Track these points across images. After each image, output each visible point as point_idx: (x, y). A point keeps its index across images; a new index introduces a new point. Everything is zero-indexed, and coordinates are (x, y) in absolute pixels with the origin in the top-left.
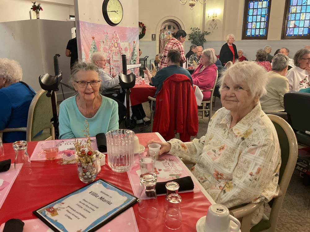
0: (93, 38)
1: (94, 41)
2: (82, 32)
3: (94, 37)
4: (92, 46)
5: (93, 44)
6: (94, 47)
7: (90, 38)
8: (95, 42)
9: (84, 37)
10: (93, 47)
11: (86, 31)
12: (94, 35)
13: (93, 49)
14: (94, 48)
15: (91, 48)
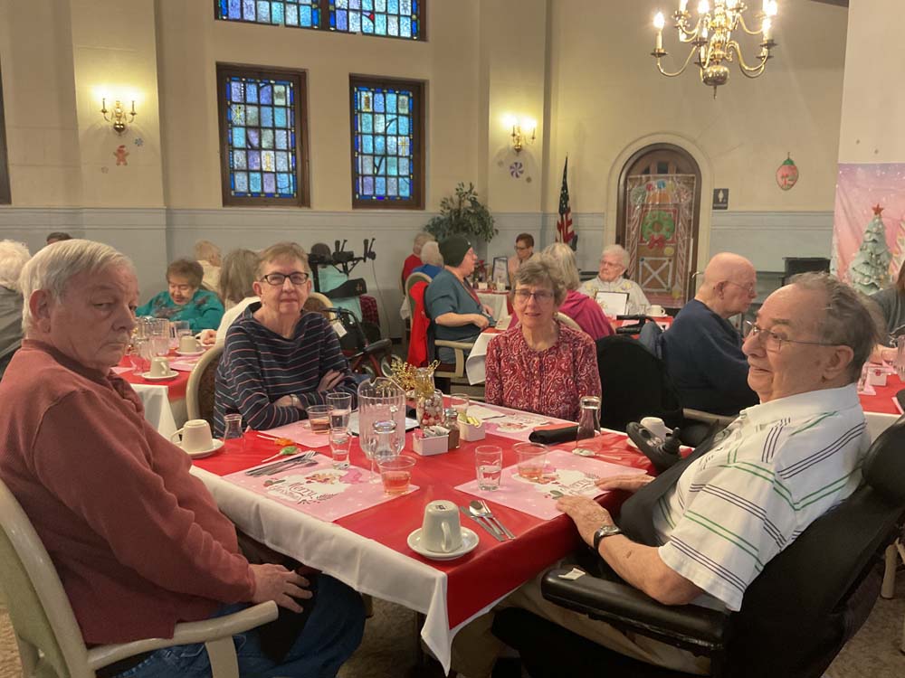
0: (878, 211)
1: (877, 220)
2: (842, 195)
3: (880, 207)
4: (868, 234)
5: (874, 230)
6: (874, 237)
7: (865, 212)
8: (881, 223)
9: (847, 206)
10: (870, 237)
11: (856, 190)
12: (883, 201)
13: (870, 244)
14: (874, 241)
15: (865, 242)
